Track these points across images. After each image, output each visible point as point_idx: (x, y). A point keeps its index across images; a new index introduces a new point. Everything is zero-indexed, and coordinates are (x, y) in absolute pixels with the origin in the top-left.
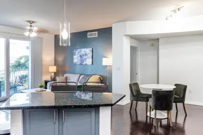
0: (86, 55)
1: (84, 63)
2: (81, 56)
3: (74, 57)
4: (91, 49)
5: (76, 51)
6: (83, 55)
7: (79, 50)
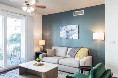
0: (72, 30)
1: (71, 38)
2: (67, 32)
3: (61, 32)
4: (77, 26)
5: (62, 27)
6: (70, 31)
7: (65, 27)
